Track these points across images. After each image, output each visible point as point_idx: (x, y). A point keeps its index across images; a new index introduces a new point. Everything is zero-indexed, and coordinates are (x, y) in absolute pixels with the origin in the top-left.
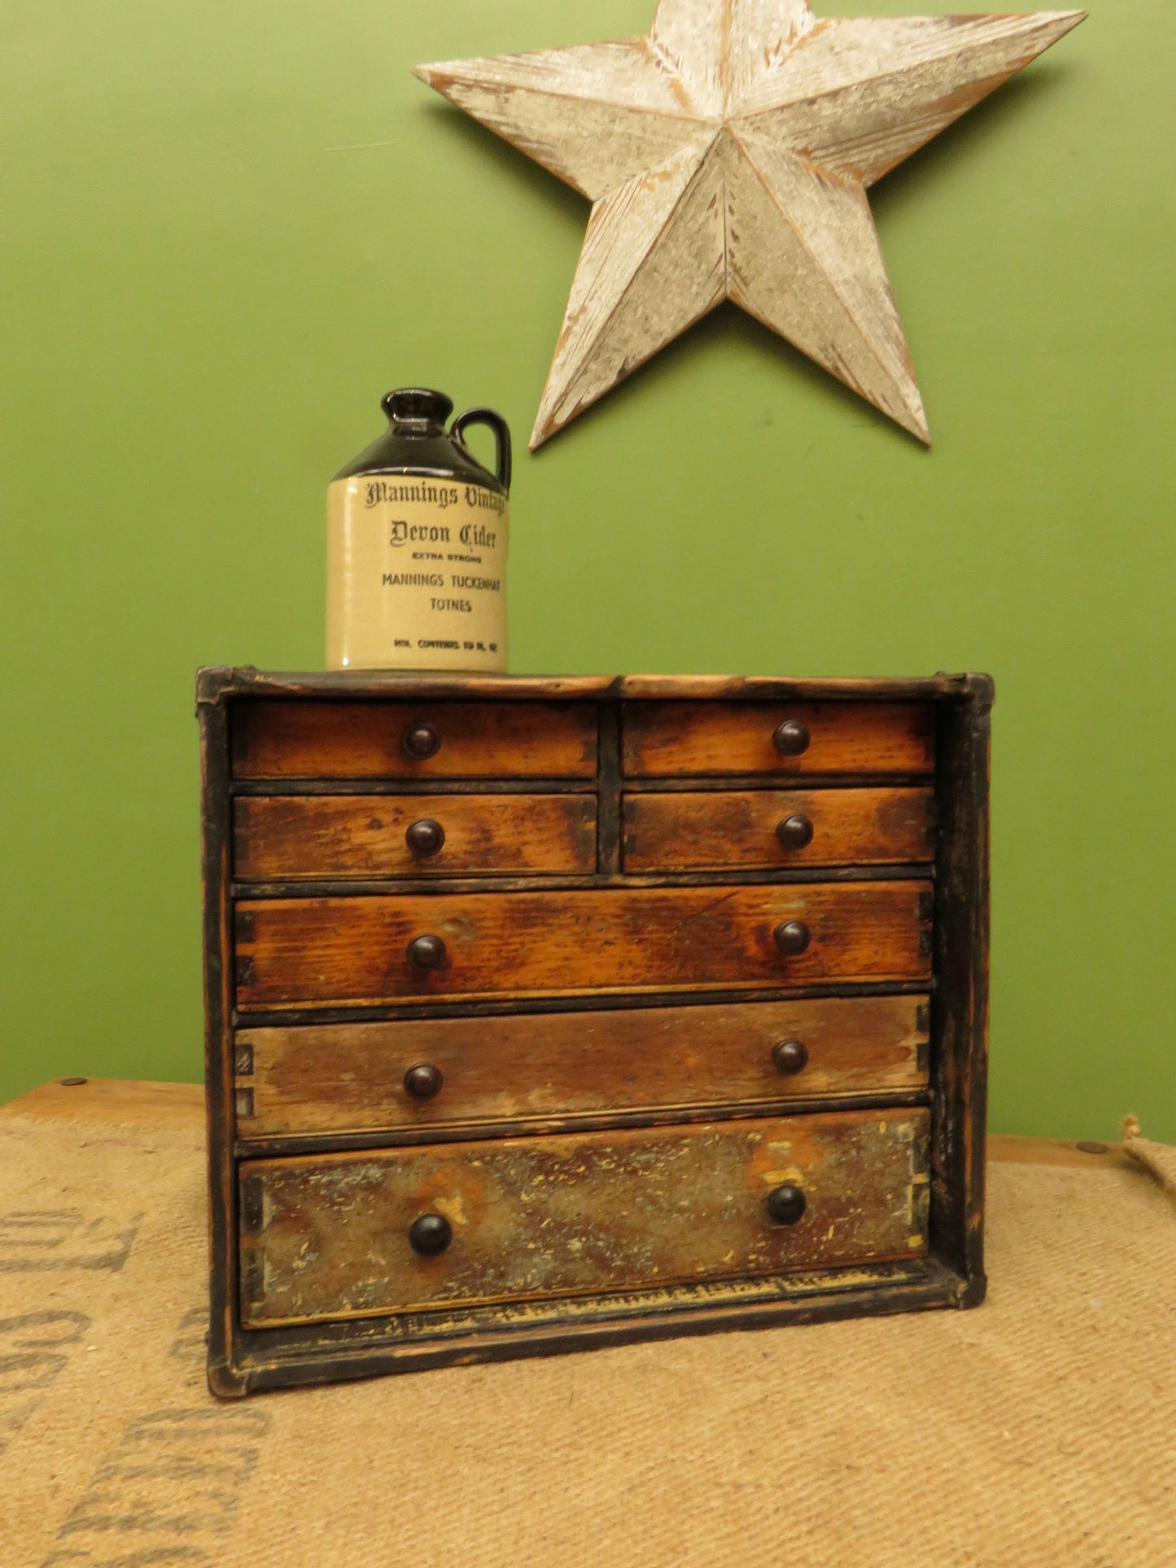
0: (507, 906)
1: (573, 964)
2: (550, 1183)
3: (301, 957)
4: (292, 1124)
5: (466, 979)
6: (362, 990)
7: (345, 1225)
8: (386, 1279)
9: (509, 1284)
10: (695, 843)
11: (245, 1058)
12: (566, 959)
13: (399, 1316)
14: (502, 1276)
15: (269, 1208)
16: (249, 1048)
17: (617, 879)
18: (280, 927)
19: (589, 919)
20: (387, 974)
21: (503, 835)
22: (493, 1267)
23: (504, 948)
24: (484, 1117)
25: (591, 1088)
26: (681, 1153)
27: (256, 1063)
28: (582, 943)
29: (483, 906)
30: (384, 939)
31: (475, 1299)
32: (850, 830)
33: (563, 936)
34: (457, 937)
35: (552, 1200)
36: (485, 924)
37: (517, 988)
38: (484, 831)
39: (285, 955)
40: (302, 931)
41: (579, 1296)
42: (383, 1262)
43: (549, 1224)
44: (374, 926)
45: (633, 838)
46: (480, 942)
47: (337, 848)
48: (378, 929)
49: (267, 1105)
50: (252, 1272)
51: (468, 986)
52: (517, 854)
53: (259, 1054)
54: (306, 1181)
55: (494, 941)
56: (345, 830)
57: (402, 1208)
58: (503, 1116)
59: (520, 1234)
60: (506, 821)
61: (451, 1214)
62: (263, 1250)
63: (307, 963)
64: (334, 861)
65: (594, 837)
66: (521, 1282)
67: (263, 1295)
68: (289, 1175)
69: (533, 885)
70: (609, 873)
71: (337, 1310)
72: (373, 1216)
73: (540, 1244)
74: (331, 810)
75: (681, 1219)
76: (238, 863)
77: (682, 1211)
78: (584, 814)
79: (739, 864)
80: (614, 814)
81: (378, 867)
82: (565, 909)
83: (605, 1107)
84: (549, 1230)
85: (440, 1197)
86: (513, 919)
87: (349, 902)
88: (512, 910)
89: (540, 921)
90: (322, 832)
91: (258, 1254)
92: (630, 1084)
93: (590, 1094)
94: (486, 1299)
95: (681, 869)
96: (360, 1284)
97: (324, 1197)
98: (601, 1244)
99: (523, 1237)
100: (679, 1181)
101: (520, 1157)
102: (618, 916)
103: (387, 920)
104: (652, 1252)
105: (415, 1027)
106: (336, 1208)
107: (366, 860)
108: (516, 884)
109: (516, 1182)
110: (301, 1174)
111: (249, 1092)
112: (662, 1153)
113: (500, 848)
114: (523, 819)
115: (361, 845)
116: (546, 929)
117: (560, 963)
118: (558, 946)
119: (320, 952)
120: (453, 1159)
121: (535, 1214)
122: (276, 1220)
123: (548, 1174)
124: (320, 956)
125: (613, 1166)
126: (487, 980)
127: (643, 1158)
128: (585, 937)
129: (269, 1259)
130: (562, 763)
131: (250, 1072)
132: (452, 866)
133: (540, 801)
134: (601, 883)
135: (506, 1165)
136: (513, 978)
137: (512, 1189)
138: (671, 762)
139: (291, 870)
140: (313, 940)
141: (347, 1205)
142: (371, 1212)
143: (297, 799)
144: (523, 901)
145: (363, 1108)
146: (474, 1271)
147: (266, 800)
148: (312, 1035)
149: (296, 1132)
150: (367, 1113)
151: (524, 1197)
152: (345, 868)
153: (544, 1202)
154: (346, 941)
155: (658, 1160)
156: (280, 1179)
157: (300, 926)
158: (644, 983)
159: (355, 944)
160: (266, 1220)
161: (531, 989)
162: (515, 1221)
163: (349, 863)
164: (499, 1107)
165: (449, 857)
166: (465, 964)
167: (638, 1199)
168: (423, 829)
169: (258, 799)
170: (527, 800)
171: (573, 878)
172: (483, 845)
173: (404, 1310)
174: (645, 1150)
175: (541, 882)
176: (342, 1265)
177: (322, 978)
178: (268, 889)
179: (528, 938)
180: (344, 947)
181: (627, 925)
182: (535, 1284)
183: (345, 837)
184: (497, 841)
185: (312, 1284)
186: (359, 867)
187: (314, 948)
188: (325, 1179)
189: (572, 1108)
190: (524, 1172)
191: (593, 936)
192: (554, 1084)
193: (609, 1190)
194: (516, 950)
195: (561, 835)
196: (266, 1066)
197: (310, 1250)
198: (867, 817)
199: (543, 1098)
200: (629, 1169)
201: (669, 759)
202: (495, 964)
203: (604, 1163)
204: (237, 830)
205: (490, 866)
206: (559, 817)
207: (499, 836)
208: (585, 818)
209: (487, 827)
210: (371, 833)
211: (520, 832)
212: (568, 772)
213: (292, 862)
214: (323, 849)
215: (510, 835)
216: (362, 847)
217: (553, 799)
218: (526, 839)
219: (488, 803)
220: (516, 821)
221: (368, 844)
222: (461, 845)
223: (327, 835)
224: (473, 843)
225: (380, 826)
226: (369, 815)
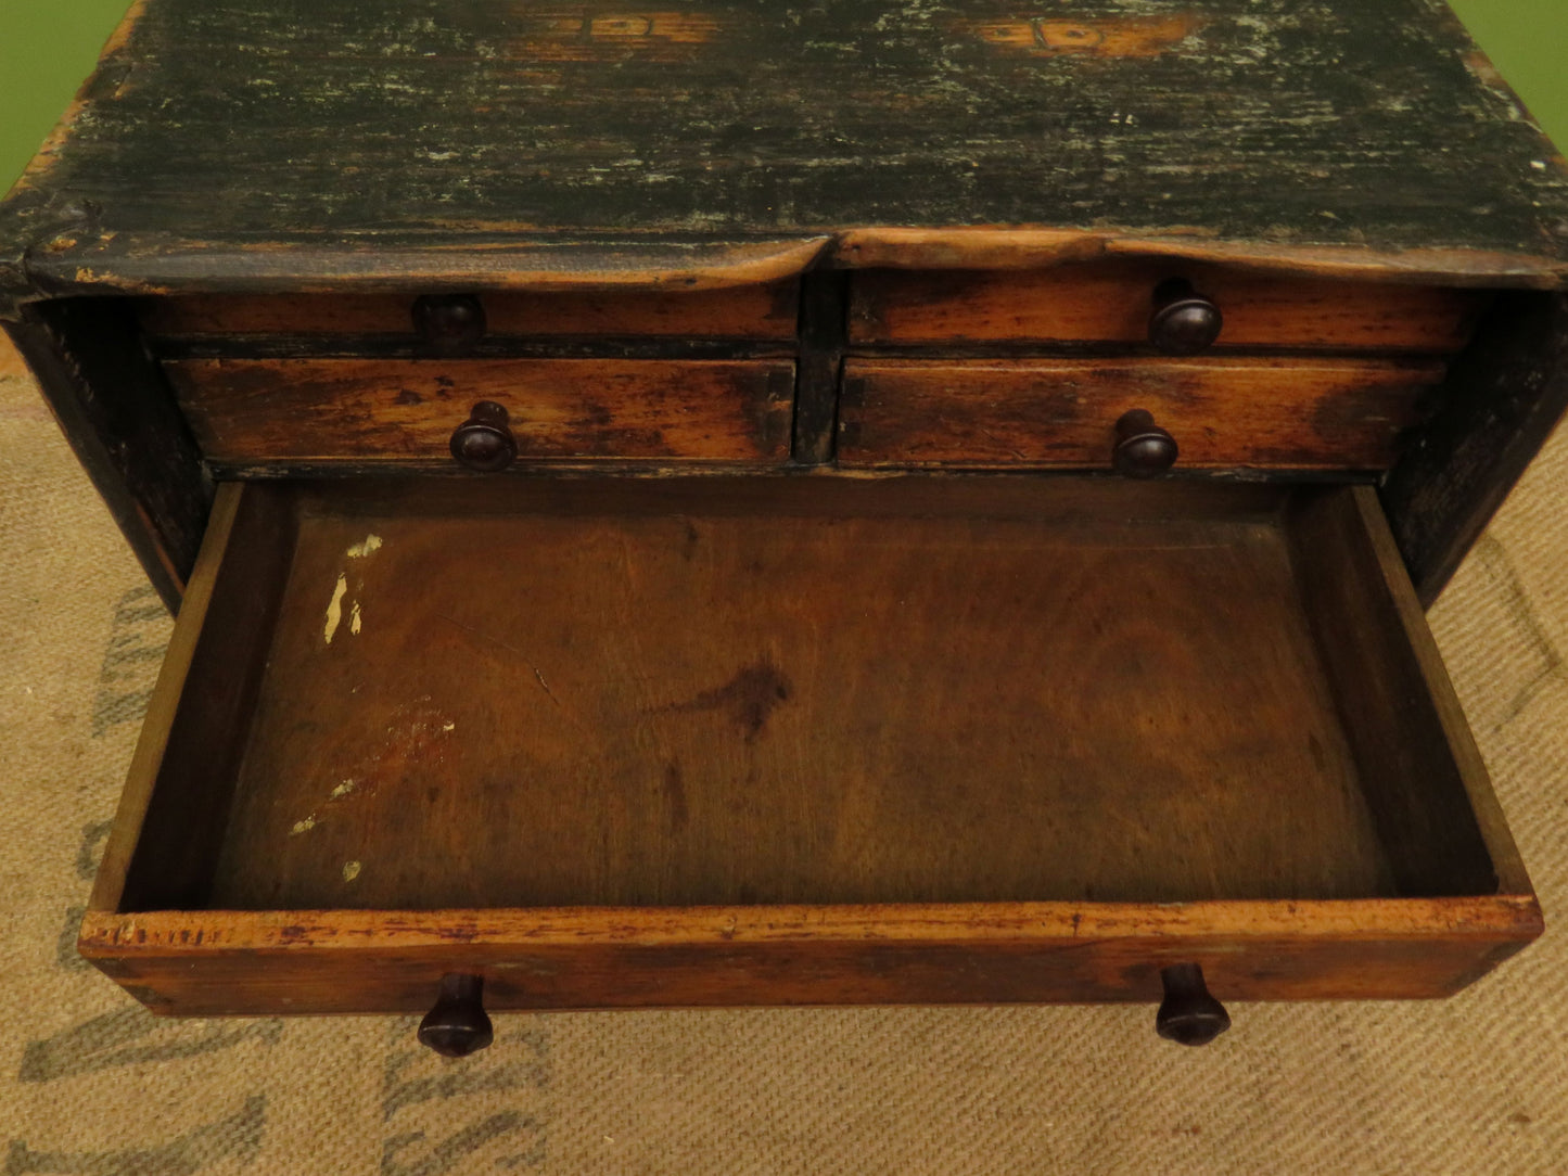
10: (966, 434)
17: (825, 470)
21: (631, 415)
32: (1254, 425)
38: (596, 409)
45: (854, 427)
47: (353, 428)
52: (655, 439)
56: (359, 404)
60: (632, 396)
64: (354, 442)
65: (788, 420)
70: (811, 463)
74: (330, 379)
76: (201, 443)
78: (771, 391)
79: (1037, 463)
80: (826, 392)
81: (426, 449)
90: (322, 407)
95: (936, 464)
107: (405, 442)
113: (624, 431)
114: (662, 395)
115: (391, 423)
130: (733, 322)
132: (549, 452)
133: (692, 371)
138: (941, 326)
139: (284, 451)
143: (265, 362)
147: (215, 364)
152: (376, 451)
163: (379, 446)
165: (541, 441)
169: (200, 363)
170: (667, 366)
172: (595, 427)
178: (263, 470)
183: (362, 413)
184: (618, 422)
186: (396, 451)
195: (728, 416)
198: (1296, 410)
201: (939, 322)
204: (182, 404)
205: (610, 454)
206: (728, 393)
207: (622, 416)
208: (772, 395)
209: (601, 405)
210: (403, 409)
211: (659, 412)
212: (743, 333)
213: (287, 443)
214: (330, 428)
215: (640, 414)
216: (393, 426)
217: (715, 367)
218: (668, 420)
219: (599, 371)
220: (650, 397)
221: (403, 423)
222: (558, 427)
223: (331, 411)
224: (578, 423)
225: (418, 399)
226: (394, 385)
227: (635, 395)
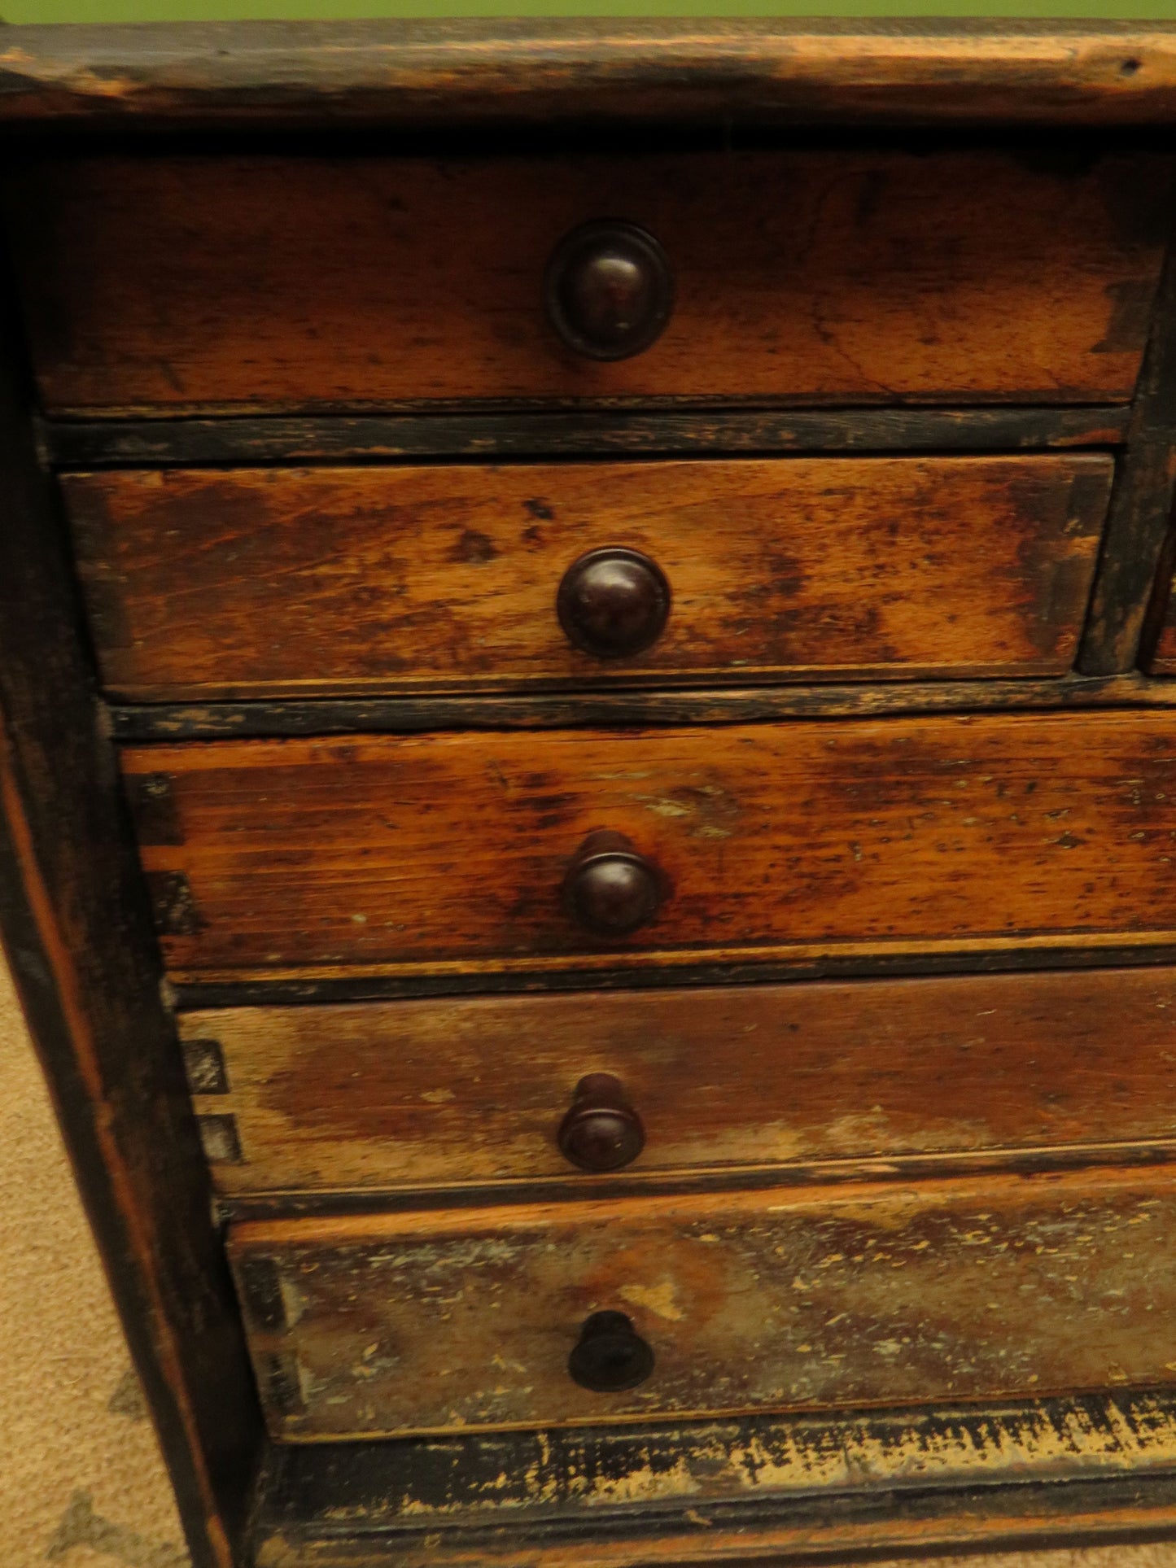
0: (822, 757)
1: (970, 887)
2: (853, 1265)
3: (305, 876)
4: (325, 1174)
5: (708, 920)
6: (458, 942)
7: (446, 1322)
8: (528, 1389)
9: (756, 1395)
11: (207, 1063)
12: (956, 876)
13: (551, 1433)
14: (744, 1385)
15: (293, 1300)
16: (212, 1048)
17: (1125, 686)
18: (240, 810)
19: (1032, 787)
20: (516, 910)
22: (729, 1374)
23: (809, 854)
24: (730, 1163)
25: (964, 1115)
26: (1131, 1222)
27: (233, 1072)
28: (1002, 842)
29: (763, 760)
30: (509, 835)
31: (692, 1413)
33: (965, 827)
34: (687, 827)
35: (854, 1287)
36: (764, 800)
37: (830, 938)
38: (783, 564)
39: (263, 871)
40: (299, 818)
41: (883, 1411)
42: (521, 1369)
43: (842, 1321)
44: (481, 807)
46: (749, 842)
47: (370, 614)
48: (490, 813)
49: (267, 1143)
50: (275, 1381)
51: (711, 935)
52: (868, 625)
53: (234, 1057)
54: (363, 1264)
55: (783, 839)
56: (388, 563)
57: (556, 1300)
58: (774, 1161)
59: (785, 1333)
60: (843, 535)
61: (652, 1306)
62: (295, 1353)
63: (320, 889)
64: (365, 647)
65: (1087, 578)
66: (780, 1393)
67: (301, 1408)
68: (324, 1252)
69: (901, 703)
70: (1108, 671)
71: (441, 1424)
72: (500, 1311)
73: (821, 1347)
74: (346, 509)
75: (1102, 1314)
76: (105, 655)
77: (1106, 1303)
78: (1071, 516)
80: (1157, 511)
81: (484, 661)
82: (976, 765)
83: (991, 1145)
84: (841, 1328)
85: (632, 1283)
86: (836, 789)
87: (413, 747)
88: (839, 768)
89: (906, 793)
90: (324, 570)
91: (285, 1359)
92: (1053, 1107)
93: (965, 1124)
94: (712, 1412)
96: (480, 1395)
97: (401, 1285)
98: (937, 1346)
99: (790, 1337)
100: (1118, 1260)
101: (799, 1229)
102: (1107, 781)
103: (513, 793)
104: (1032, 1356)
105: (589, 1007)
106: (425, 1300)
107: (452, 645)
108: (854, 700)
109: (785, 1264)
110: (352, 1254)
111: (228, 1123)
112: (1093, 1222)
113: (824, 608)
114: (893, 529)
115: (436, 604)
116: (920, 811)
117: (939, 886)
118: (942, 849)
119: (350, 866)
120: (661, 1232)
121: (816, 1309)
122: (307, 1317)
123: (850, 1252)
124: (348, 874)
125: (987, 1240)
126: (759, 922)
127: (1050, 1229)
128: (1016, 828)
129: (306, 1363)
130: (1040, 358)
131: (221, 1087)
132: (690, 661)
133: (950, 475)
134: (1079, 696)
135: (769, 1240)
136: (824, 917)
137: (774, 1273)
139: (250, 673)
140: (330, 838)
141: (446, 1297)
142: (495, 1305)
143: (239, 475)
144: (869, 747)
145: (473, 1147)
146: (693, 1378)
147: (154, 479)
148: (350, 1024)
149: (333, 1186)
150: (481, 1156)
151: (798, 1284)
152: (400, 665)
153: (838, 1292)
154: (413, 841)
155: (1080, 1232)
156: (309, 1260)
157: (292, 807)
158: (1137, 926)
159: (433, 847)
160: (292, 1316)
161: (860, 938)
162: (776, 1317)
163: (406, 654)
164: (765, 1146)
165: (681, 634)
166: (710, 888)
167: (1023, 1287)
168: (610, 576)
169: (128, 477)
170: (911, 470)
171: (1010, 685)
172: (775, 602)
173: (562, 1425)
174: (1059, 1215)
175: (922, 695)
176: (445, 1372)
177: (359, 918)
178: (200, 718)
179: (872, 832)
180: (405, 853)
181: (1123, 801)
182: (804, 1396)
184: (815, 590)
185: (389, 1395)
186: (436, 666)
187: (333, 858)
188: (400, 1261)
189: (920, 1147)
190: (807, 1248)
191: (1034, 825)
192: (887, 1107)
193: (973, 1274)
194: (837, 859)
195: (999, 571)
196: (256, 1078)
197: (381, 1352)
199: (859, 1130)
200: (1019, 1244)
202: (784, 888)
203: (969, 1236)
204: (84, 568)
205: (791, 659)
206: (998, 523)
207: (823, 578)
208: (1073, 523)
209: (790, 554)
210: (462, 572)
211: (881, 567)
212: (1053, 385)
213: (250, 653)
214: (330, 616)
215: (853, 574)
216: (438, 609)
217: (989, 468)
218: (897, 585)
219: (798, 482)
220: (874, 535)
221: (455, 602)
222: (712, 605)
223: (338, 578)
224: (747, 596)
225: (488, 553)
226: (452, 519)
227: (849, 531)
